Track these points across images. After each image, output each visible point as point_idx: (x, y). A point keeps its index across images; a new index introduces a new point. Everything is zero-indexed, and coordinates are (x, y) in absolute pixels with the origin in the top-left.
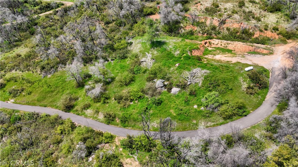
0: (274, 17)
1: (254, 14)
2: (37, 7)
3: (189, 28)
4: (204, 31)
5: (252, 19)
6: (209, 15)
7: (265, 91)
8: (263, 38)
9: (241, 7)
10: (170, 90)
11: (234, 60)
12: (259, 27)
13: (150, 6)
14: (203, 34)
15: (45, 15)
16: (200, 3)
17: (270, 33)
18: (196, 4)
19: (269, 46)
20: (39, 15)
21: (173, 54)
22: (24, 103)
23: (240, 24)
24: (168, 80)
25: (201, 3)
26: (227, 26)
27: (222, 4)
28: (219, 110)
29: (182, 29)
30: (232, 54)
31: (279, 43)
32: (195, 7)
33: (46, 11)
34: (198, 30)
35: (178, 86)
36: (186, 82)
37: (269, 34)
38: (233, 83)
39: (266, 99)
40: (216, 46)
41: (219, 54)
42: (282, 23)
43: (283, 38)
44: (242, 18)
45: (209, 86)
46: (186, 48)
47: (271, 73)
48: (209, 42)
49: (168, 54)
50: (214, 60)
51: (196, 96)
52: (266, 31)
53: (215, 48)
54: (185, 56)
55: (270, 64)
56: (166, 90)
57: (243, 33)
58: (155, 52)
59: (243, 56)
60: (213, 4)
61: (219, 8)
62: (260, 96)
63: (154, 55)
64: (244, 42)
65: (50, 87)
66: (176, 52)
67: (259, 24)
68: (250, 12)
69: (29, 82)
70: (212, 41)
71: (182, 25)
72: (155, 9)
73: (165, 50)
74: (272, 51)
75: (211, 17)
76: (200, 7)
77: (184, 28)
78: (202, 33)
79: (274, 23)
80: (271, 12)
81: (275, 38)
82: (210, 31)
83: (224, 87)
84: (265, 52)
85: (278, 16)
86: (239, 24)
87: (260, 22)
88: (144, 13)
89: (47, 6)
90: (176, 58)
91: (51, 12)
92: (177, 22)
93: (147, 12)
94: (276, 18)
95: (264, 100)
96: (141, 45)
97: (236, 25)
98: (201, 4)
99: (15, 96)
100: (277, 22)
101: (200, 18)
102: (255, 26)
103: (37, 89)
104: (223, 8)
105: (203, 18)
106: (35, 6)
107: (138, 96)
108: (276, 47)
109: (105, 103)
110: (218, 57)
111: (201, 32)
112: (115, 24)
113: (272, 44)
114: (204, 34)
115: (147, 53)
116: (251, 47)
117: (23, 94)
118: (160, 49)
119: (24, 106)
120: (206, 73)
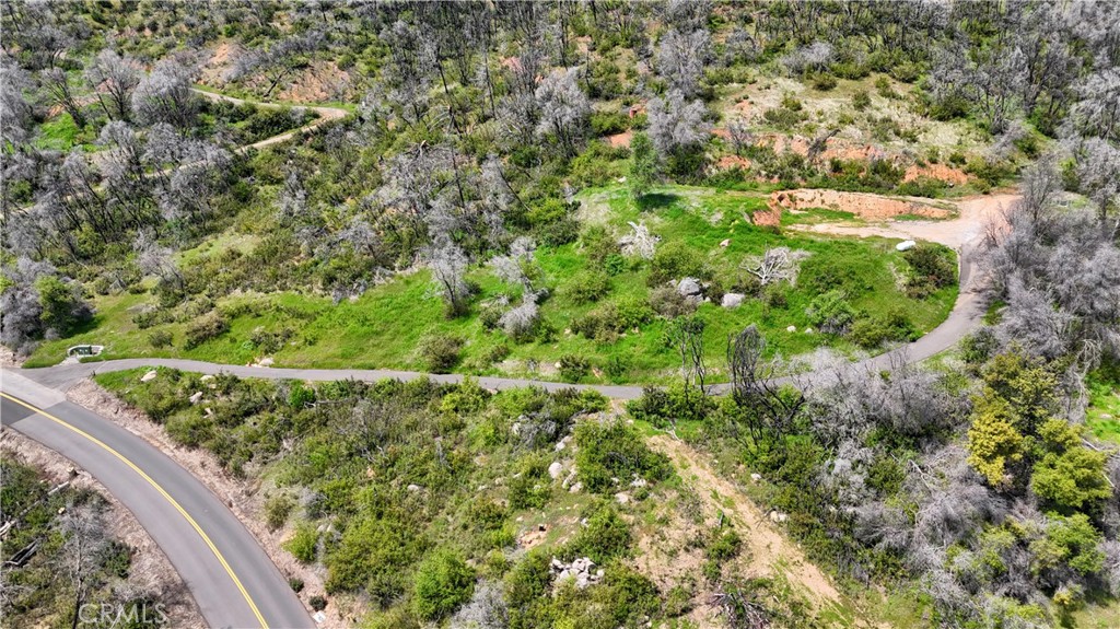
0: (951, 133)
1: (896, 123)
2: (241, 125)
3: (729, 164)
4: (772, 170)
5: (893, 137)
6: (779, 128)
7: (951, 291)
8: (929, 182)
9: (860, 107)
10: (717, 298)
11: (864, 233)
12: (915, 155)
13: (608, 110)
14: (769, 177)
15: (270, 145)
16: (749, 100)
17: (945, 170)
18: (738, 102)
19: (945, 201)
20: (255, 145)
21: (705, 222)
22: (303, 364)
23: (864, 150)
24: (708, 277)
25: (751, 99)
26: (831, 156)
27: (809, 100)
28: (851, 331)
29: (710, 166)
30: (855, 221)
31: (969, 194)
32: (736, 111)
33: (269, 136)
34: (754, 168)
35: (736, 289)
36: (757, 279)
37: (941, 172)
38: (874, 275)
39: (955, 308)
40: (809, 205)
41: (821, 222)
42: (973, 146)
43: (979, 182)
44: (869, 135)
45: (816, 284)
46: (737, 207)
47: (959, 256)
48: (791, 196)
49: (694, 222)
50: (815, 234)
51: (786, 308)
52: (933, 166)
53: (807, 210)
54: (738, 225)
55: (956, 239)
56: (708, 299)
57: (876, 171)
58: (657, 219)
59: (885, 225)
60: (785, 102)
61: (804, 110)
62: (941, 302)
63: (652, 225)
64: (882, 194)
65: (368, 323)
66: (713, 217)
67: (914, 148)
68: (887, 120)
69: (301, 316)
70: (798, 194)
71: (708, 155)
72: (624, 118)
73: (683, 211)
74: (956, 210)
75: (784, 135)
76: (748, 110)
77: (714, 163)
78: (767, 176)
79: (952, 147)
80: (941, 119)
81: (959, 182)
82: (787, 169)
83: (853, 284)
84: (938, 213)
85: (961, 130)
86: (861, 149)
87: (916, 145)
88: (595, 130)
89: (271, 119)
90: (714, 229)
91: (288, 136)
92: (696, 148)
93: (602, 125)
94: (956, 134)
95: (951, 310)
96: (608, 205)
97: (854, 151)
98: (752, 103)
99: (271, 350)
100: (960, 143)
101: (756, 137)
102: (905, 153)
103: (329, 331)
104: (813, 110)
105: (764, 138)
106: (235, 122)
107: (640, 316)
108: (964, 202)
109: (548, 341)
110: (821, 228)
111: (764, 173)
112: (510, 162)
113: (953, 196)
114: (772, 178)
115: (632, 223)
116: (901, 203)
117: (293, 344)
118: (666, 211)
119: (305, 371)
120: (802, 256)
